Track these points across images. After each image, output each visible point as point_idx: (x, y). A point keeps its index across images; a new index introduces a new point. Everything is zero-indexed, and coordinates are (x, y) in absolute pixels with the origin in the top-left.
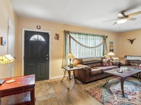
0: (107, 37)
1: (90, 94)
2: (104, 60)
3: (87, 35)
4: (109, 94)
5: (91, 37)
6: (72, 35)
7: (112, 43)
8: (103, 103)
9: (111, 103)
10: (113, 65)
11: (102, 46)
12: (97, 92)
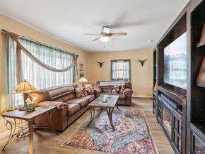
0: (77, 56)
1: (77, 145)
2: (78, 89)
3: (51, 48)
4: (99, 134)
5: (58, 54)
6: (24, 44)
7: (82, 65)
8: (100, 150)
9: (108, 144)
10: (89, 94)
11: (72, 69)
12: (84, 138)
